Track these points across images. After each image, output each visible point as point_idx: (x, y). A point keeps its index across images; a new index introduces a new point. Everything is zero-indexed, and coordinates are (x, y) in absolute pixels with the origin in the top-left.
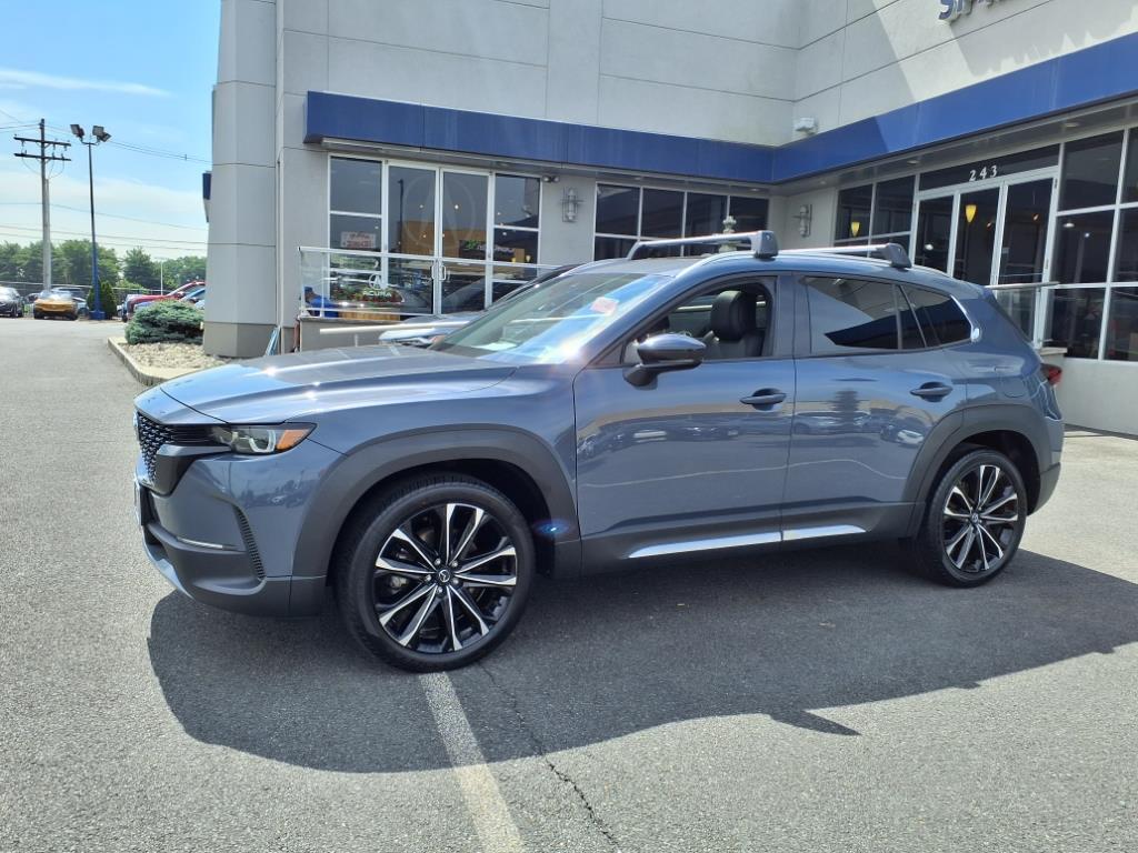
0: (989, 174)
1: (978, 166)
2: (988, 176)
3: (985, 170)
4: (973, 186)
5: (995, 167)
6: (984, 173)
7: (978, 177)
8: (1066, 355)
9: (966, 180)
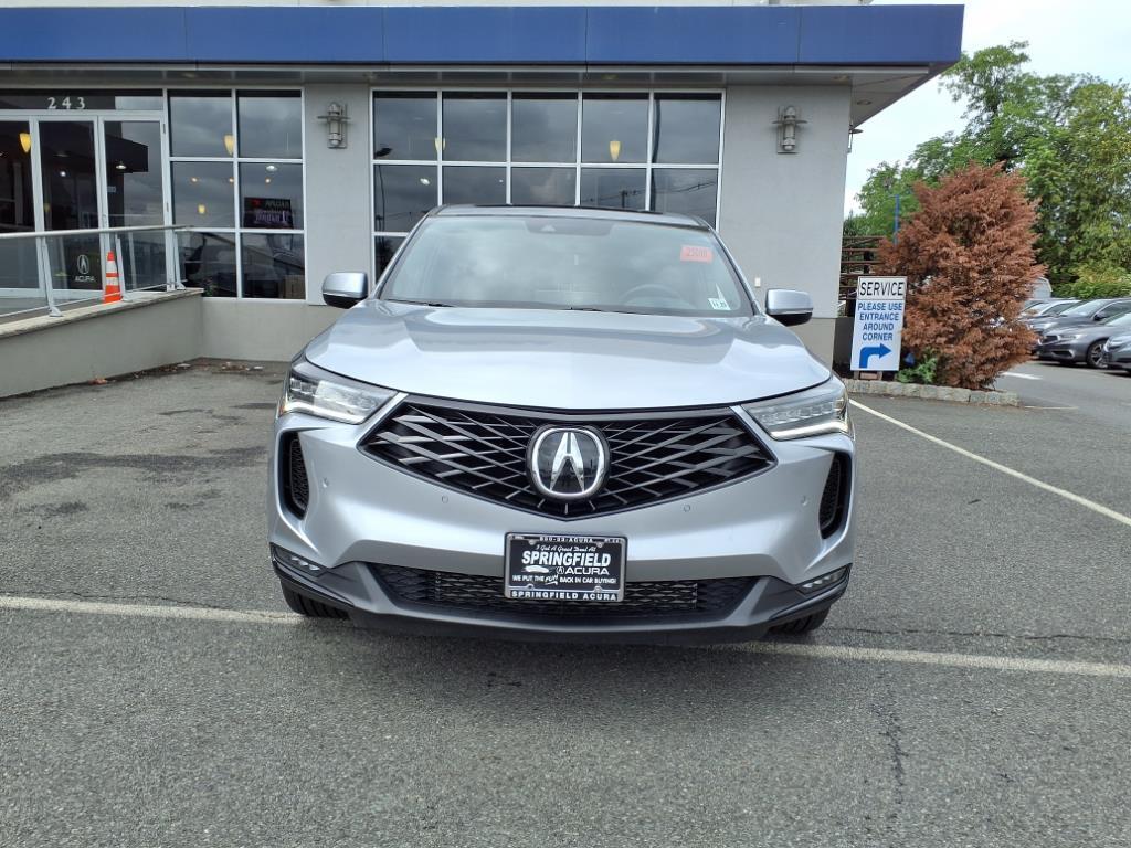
0: (75, 106)
1: (60, 94)
2: (72, 108)
3: (68, 99)
4: (53, 115)
5: (82, 100)
6: (67, 102)
7: (60, 107)
8: (204, 295)
9: (45, 106)
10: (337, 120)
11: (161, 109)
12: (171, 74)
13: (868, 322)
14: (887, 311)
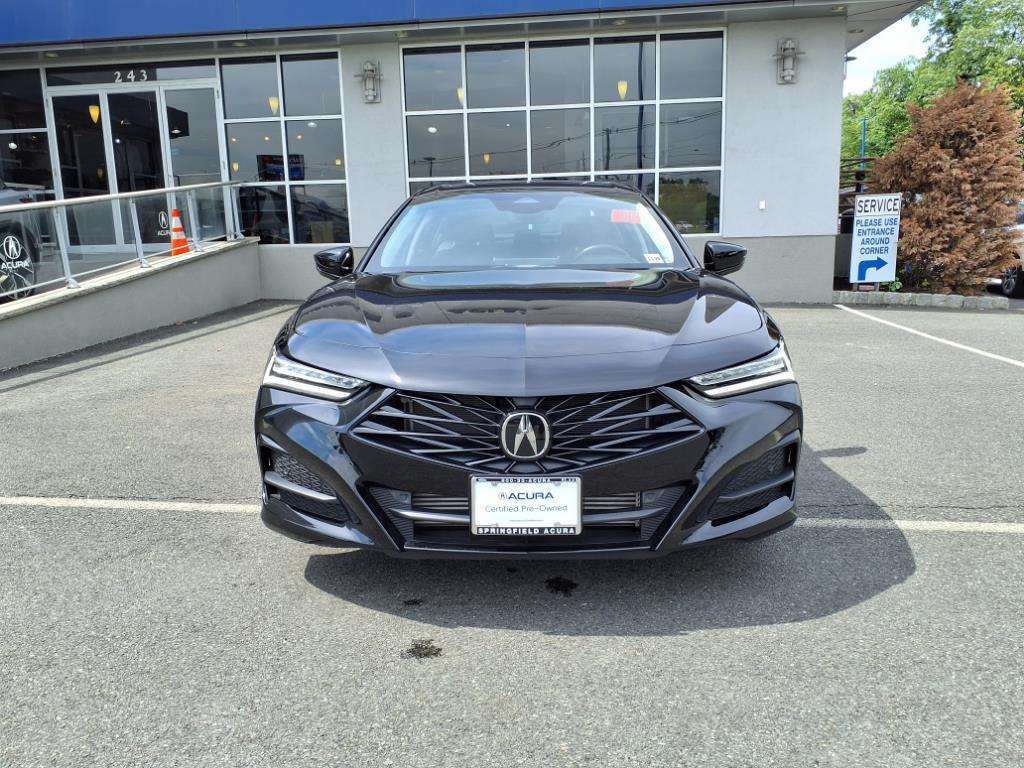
0: (138, 78)
1: (125, 68)
2: (136, 80)
3: (132, 73)
4: (119, 87)
5: (144, 72)
6: (131, 75)
7: (125, 79)
8: (259, 243)
9: (114, 82)
10: (371, 76)
11: (215, 76)
12: (222, 44)
13: (865, 237)
14: (883, 227)
